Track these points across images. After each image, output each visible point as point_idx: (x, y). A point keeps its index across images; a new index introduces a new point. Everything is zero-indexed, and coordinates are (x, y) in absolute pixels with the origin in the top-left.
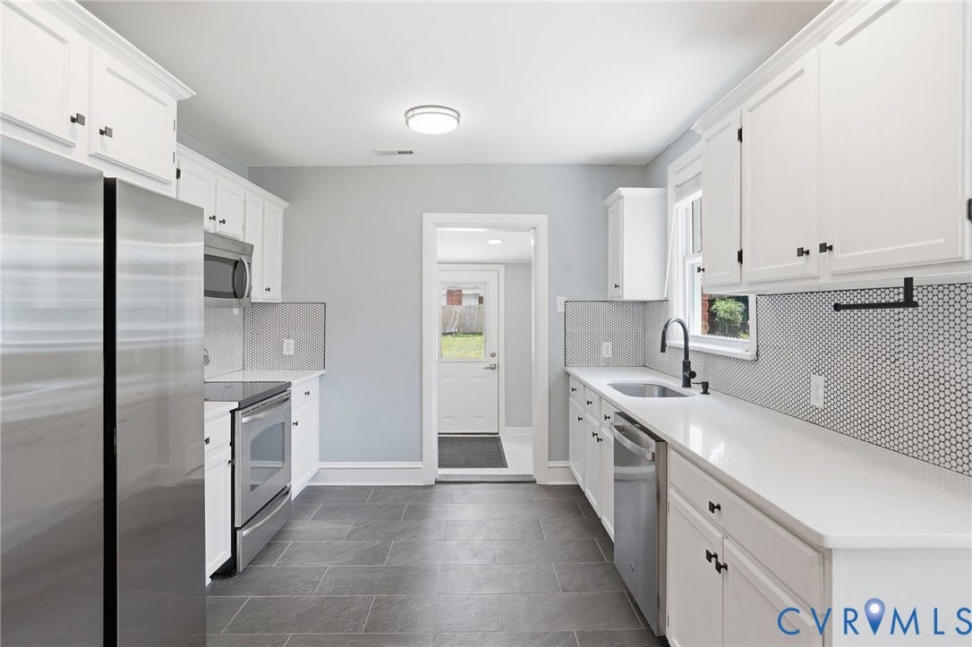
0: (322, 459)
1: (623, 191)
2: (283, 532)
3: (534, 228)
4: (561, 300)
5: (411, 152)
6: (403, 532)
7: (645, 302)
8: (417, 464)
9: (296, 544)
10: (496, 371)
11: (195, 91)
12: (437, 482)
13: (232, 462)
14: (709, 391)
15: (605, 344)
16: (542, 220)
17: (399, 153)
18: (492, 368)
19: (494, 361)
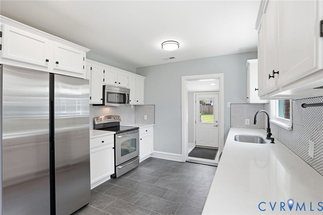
0: (154, 150)
1: (249, 61)
2: (136, 169)
3: (219, 78)
4: (229, 103)
5: (174, 58)
6: (166, 176)
7: (264, 104)
8: (180, 155)
9: (136, 173)
10: (217, 127)
11: (90, 49)
12: (186, 161)
13: (114, 148)
14: (274, 142)
15: (247, 120)
16: (222, 75)
17: (171, 58)
18: (216, 126)
19: (217, 124)
